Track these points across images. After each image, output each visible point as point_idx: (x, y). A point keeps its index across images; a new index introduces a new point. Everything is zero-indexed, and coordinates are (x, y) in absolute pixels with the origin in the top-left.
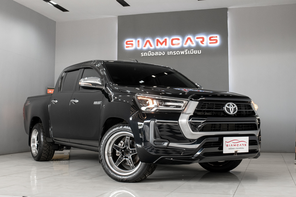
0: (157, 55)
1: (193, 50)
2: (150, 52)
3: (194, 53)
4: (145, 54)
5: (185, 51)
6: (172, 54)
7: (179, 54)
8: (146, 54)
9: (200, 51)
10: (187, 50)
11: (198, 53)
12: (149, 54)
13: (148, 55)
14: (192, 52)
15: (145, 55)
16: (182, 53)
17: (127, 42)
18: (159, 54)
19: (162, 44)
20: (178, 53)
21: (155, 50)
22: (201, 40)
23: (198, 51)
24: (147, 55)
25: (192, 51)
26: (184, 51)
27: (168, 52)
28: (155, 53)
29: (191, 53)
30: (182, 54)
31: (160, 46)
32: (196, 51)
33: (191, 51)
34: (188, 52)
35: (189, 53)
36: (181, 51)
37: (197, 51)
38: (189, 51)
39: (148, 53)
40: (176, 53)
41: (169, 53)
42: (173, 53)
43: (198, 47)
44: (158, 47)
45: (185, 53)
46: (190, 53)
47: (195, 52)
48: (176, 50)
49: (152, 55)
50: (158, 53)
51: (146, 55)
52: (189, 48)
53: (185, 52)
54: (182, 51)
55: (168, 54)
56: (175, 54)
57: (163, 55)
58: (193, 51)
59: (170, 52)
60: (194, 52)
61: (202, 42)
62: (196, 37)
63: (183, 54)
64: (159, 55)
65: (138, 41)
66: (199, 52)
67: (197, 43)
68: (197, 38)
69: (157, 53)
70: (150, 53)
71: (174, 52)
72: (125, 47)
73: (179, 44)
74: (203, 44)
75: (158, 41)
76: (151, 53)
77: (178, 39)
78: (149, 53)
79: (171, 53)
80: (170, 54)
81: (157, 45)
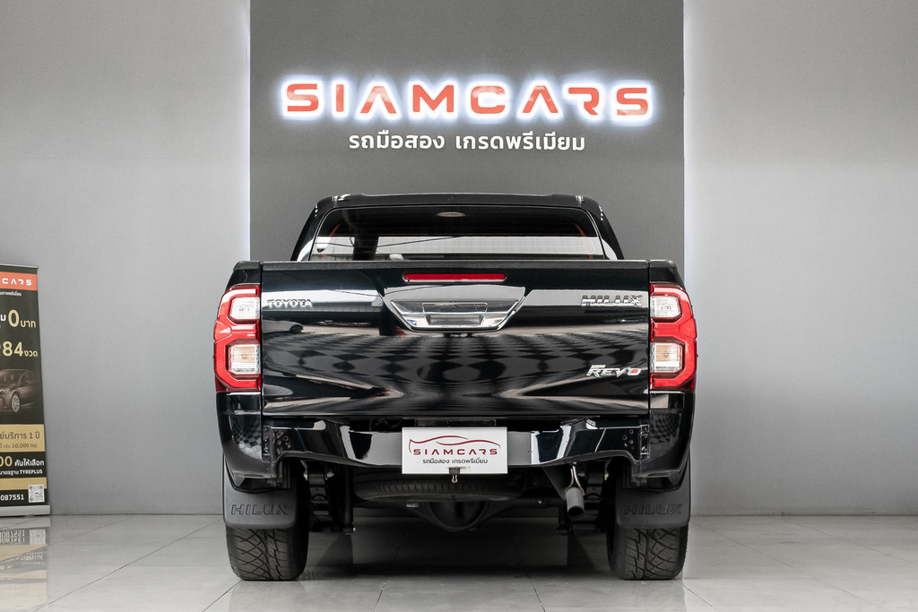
0: (415, 146)
1: (554, 134)
2: (384, 132)
3: (560, 147)
4: (364, 141)
5: (523, 137)
6: (473, 147)
7: (502, 147)
8: (368, 140)
9: (583, 140)
10: (531, 133)
11: (575, 148)
12: (383, 143)
13: (379, 146)
14: (550, 144)
15: (364, 146)
16: (514, 143)
17: (292, 88)
18: (422, 143)
19: (433, 104)
20: (497, 143)
21: (404, 129)
22: (588, 98)
23: (574, 140)
24: (372, 146)
25: (550, 138)
26: (519, 138)
27: (458, 138)
28: (405, 140)
29: (546, 147)
30: (510, 147)
31: (425, 113)
32: (565, 141)
33: (546, 139)
34: (534, 142)
35: (538, 147)
36: (508, 138)
37: (568, 139)
38: (538, 139)
39: (379, 138)
40: (488, 141)
41: (462, 143)
42: (478, 144)
43: (571, 126)
44: (415, 117)
45: (522, 144)
46: (542, 144)
47: (561, 143)
48: (490, 131)
49: (393, 146)
50: (418, 140)
51: (368, 144)
52: (540, 128)
53: (525, 141)
54: (514, 138)
55: (459, 146)
56: (486, 146)
57: (437, 146)
58: (554, 139)
59: (465, 139)
60: (557, 143)
61: (589, 107)
62: (566, 86)
63: (517, 147)
64: (422, 146)
65: (341, 90)
66: (579, 145)
67: (570, 111)
68: (572, 91)
69: (415, 138)
70: (387, 138)
71: (480, 140)
72: (286, 109)
73: (499, 109)
74: (593, 113)
75: (419, 92)
76: (390, 140)
77: (499, 90)
78: (383, 137)
79: (470, 140)
80: (466, 147)
81: (416, 108)
